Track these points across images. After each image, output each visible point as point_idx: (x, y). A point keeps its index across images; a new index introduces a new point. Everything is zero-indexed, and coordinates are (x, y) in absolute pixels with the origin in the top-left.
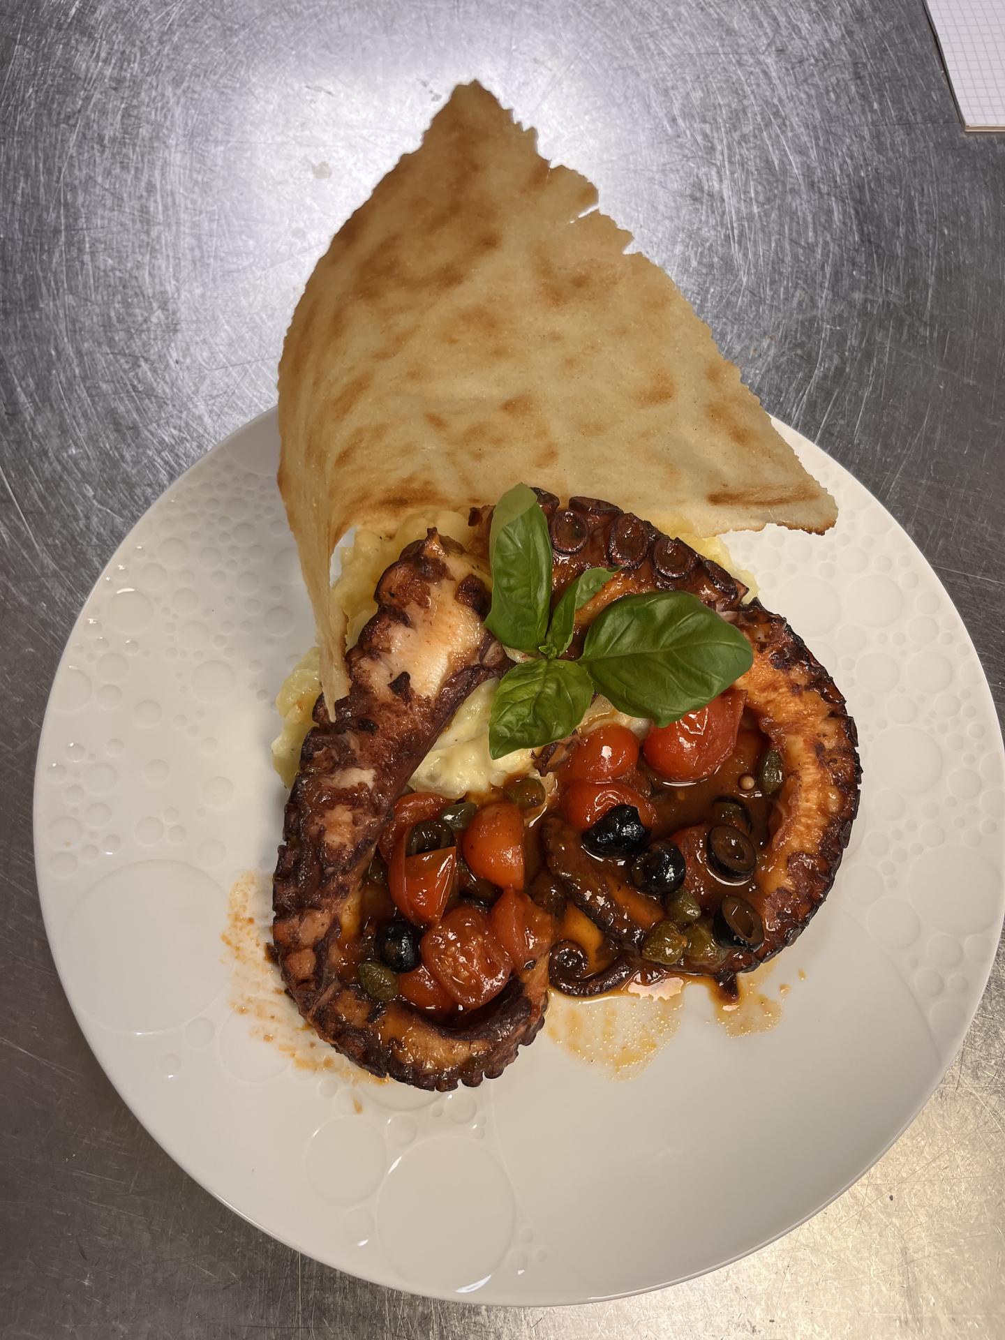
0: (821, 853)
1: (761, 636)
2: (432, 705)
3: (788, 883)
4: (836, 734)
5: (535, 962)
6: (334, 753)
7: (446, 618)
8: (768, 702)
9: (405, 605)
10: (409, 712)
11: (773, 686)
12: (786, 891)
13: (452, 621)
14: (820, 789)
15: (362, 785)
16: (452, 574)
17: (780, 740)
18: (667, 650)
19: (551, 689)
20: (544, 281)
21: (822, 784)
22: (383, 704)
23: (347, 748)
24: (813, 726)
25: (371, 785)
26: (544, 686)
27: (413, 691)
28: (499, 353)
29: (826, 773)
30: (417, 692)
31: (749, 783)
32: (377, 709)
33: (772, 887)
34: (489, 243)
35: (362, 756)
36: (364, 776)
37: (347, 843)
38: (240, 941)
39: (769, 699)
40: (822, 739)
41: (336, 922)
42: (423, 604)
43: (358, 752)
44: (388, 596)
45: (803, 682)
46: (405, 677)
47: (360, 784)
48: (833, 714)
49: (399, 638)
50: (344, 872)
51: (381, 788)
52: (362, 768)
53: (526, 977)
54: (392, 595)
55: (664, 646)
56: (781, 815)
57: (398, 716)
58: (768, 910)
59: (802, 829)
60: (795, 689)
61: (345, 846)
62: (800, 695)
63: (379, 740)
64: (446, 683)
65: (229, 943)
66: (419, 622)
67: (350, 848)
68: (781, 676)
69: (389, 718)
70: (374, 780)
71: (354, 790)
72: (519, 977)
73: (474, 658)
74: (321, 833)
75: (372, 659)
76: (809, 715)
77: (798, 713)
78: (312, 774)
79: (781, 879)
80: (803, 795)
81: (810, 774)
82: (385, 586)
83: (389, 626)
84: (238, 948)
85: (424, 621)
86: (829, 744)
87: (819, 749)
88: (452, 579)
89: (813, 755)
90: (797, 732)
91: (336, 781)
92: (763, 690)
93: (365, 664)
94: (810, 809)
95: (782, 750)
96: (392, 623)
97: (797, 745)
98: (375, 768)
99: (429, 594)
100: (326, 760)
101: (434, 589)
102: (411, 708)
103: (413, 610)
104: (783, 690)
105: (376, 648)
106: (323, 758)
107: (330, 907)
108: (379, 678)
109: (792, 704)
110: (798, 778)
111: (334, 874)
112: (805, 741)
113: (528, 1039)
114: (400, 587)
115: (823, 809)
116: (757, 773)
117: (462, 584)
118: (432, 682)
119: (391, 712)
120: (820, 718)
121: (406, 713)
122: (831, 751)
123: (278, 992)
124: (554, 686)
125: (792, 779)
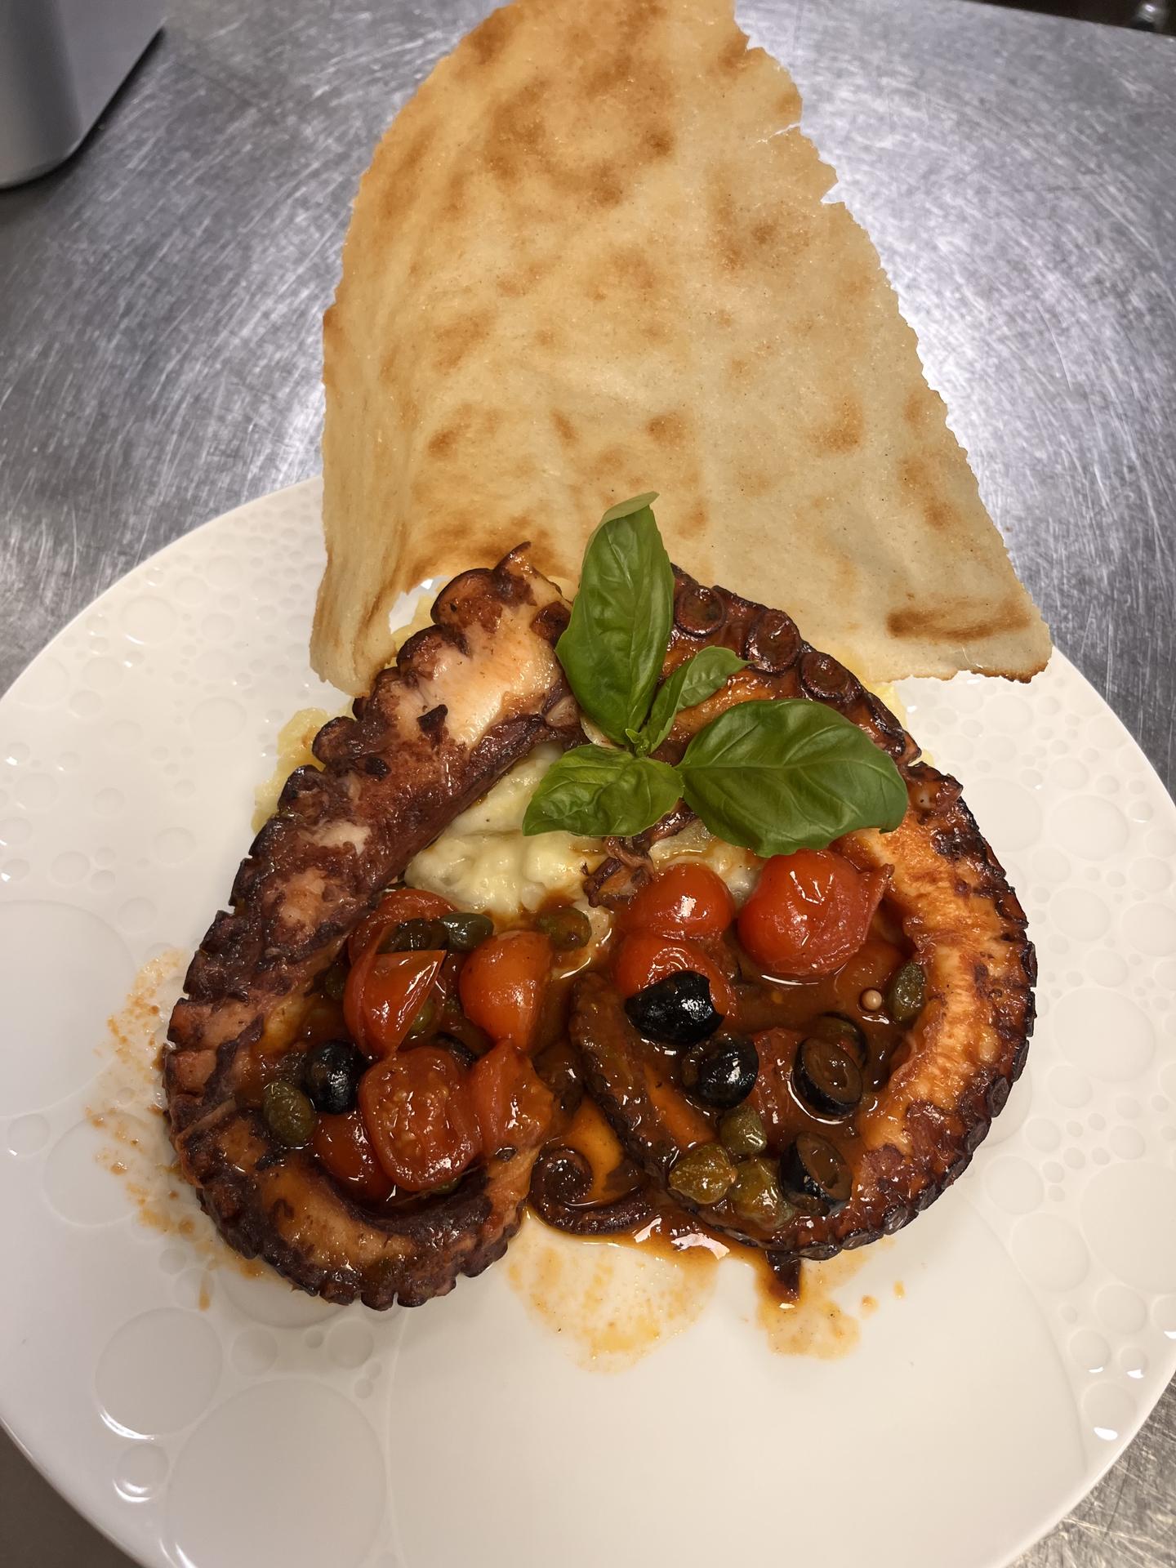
0: (958, 1111)
1: (924, 798)
2: (466, 756)
3: (902, 1140)
4: (1008, 960)
5: (513, 1152)
6: (325, 798)
7: (512, 648)
8: (921, 896)
9: (465, 624)
10: (435, 758)
11: (932, 877)
12: (897, 1150)
13: (519, 653)
14: (970, 1025)
15: (349, 846)
16: (535, 598)
17: (929, 950)
18: (792, 767)
19: (628, 784)
20: (720, 227)
21: (977, 1020)
22: (404, 743)
23: (344, 794)
24: (977, 940)
25: (360, 848)
26: (621, 777)
27: (446, 732)
28: (654, 333)
29: (983, 1004)
30: (451, 735)
31: (874, 999)
32: (394, 748)
33: (878, 1142)
34: (659, 144)
35: (359, 807)
36: (353, 835)
37: (308, 922)
38: (131, 1032)
39: (922, 891)
40: (984, 960)
41: (258, 1024)
42: (489, 626)
43: (357, 801)
44: (448, 608)
45: (973, 882)
46: (442, 711)
47: (346, 844)
48: (1007, 937)
49: (447, 663)
50: (292, 961)
51: (371, 858)
52: (354, 823)
53: (495, 1171)
54: (453, 608)
55: (789, 762)
56: (909, 1048)
57: (418, 760)
58: (865, 1172)
59: (937, 1072)
60: (961, 887)
61: (303, 926)
62: (966, 896)
63: (386, 789)
64: (492, 731)
65: (115, 1031)
66: (477, 648)
67: (309, 930)
68: (944, 866)
69: (406, 762)
70: (366, 843)
71: (336, 852)
72: (485, 1168)
73: (535, 706)
74: (280, 899)
75: (407, 684)
76: (974, 926)
77: (958, 920)
78: (290, 820)
79: (894, 1133)
80: (947, 1028)
81: (961, 1002)
82: (447, 597)
83: (439, 646)
84: (124, 1040)
85: (484, 648)
86: (994, 971)
87: (980, 972)
88: (534, 604)
89: (969, 978)
90: (954, 943)
91: (317, 837)
92: (917, 878)
93: (397, 689)
94: (953, 1049)
95: (928, 964)
96: (444, 644)
97: (951, 961)
98: (371, 826)
99: (500, 616)
100: (314, 805)
101: (507, 612)
102: (438, 753)
103: (475, 634)
104: (944, 884)
105: (415, 670)
106: (310, 801)
107: (257, 1001)
108: (408, 709)
109: (953, 906)
110: (944, 1004)
111: (276, 959)
112: (962, 958)
113: (473, 1267)
114: (466, 600)
115: (971, 1053)
116: (887, 991)
117: (543, 610)
118: (474, 726)
119: (412, 754)
120: (990, 934)
121: (430, 758)
122: (996, 981)
123: (155, 1111)
124: (633, 781)
125: (935, 1003)
